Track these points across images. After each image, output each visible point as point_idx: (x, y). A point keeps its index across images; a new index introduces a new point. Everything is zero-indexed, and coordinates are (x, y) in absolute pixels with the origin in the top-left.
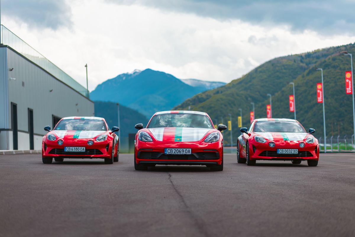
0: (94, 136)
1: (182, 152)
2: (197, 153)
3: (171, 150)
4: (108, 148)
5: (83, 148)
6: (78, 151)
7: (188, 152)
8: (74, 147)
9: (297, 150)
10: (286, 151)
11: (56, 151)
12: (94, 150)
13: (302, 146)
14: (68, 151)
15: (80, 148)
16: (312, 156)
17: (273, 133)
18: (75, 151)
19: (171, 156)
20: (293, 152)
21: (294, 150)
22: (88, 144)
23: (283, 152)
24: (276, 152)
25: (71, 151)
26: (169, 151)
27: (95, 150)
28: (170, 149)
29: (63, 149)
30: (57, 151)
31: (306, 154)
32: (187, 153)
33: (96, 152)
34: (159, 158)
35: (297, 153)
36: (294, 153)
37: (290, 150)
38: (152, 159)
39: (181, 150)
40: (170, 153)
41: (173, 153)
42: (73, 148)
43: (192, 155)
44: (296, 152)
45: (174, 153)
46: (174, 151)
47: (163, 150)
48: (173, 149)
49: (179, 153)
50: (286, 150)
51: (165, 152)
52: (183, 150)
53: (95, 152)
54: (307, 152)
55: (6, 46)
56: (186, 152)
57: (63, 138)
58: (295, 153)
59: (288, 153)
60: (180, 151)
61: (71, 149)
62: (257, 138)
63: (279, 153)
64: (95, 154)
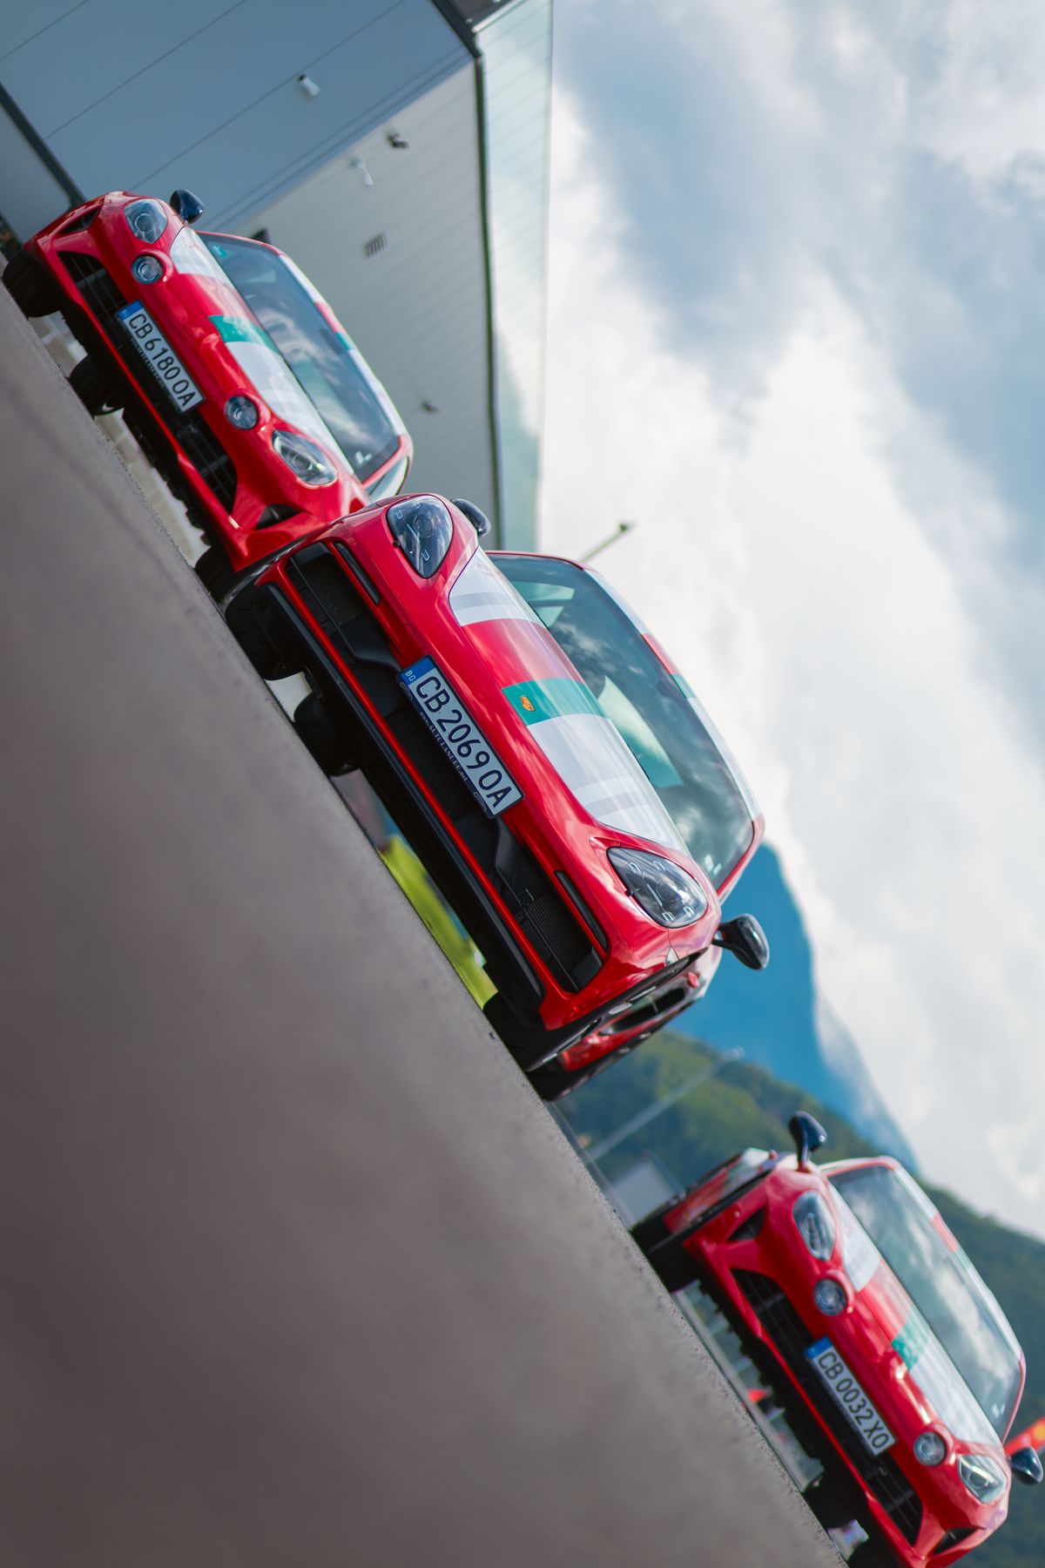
0: (286, 416)
1: (471, 760)
2: (522, 850)
3: (442, 698)
4: (272, 522)
5: (192, 388)
6: (161, 374)
7: (495, 794)
8: (166, 346)
9: (892, 1441)
10: (847, 1391)
11: (90, 279)
12: (222, 451)
13: (927, 1453)
14: (133, 331)
15: (183, 375)
16: (913, 1537)
17: (890, 1279)
18: (154, 363)
19: (409, 715)
20: (864, 1426)
21: (882, 1424)
22: (228, 407)
23: (832, 1373)
24: (811, 1340)
25: (141, 343)
26: (429, 691)
27: (223, 459)
28: (444, 686)
29: (124, 303)
30: (97, 282)
31: (898, 1502)
32: (483, 793)
33: (219, 472)
34: (360, 666)
35: (876, 1451)
36: (865, 1435)
37: (869, 1405)
38: (335, 638)
39: (475, 748)
40: (422, 701)
41: (434, 717)
42: (162, 344)
43: (490, 824)
44: (878, 1442)
45: (440, 722)
46: (446, 713)
47: (414, 654)
48: (454, 703)
49: (453, 747)
50: (855, 1385)
51: (409, 673)
52: (483, 758)
53: (213, 466)
54: (914, 1499)
55: (476, 54)
56: (486, 782)
57: (181, 271)
58: (869, 1442)
59: (846, 1406)
60: (467, 744)
61: (149, 337)
62: (811, 1206)
63: (816, 1361)
64: (204, 471)
